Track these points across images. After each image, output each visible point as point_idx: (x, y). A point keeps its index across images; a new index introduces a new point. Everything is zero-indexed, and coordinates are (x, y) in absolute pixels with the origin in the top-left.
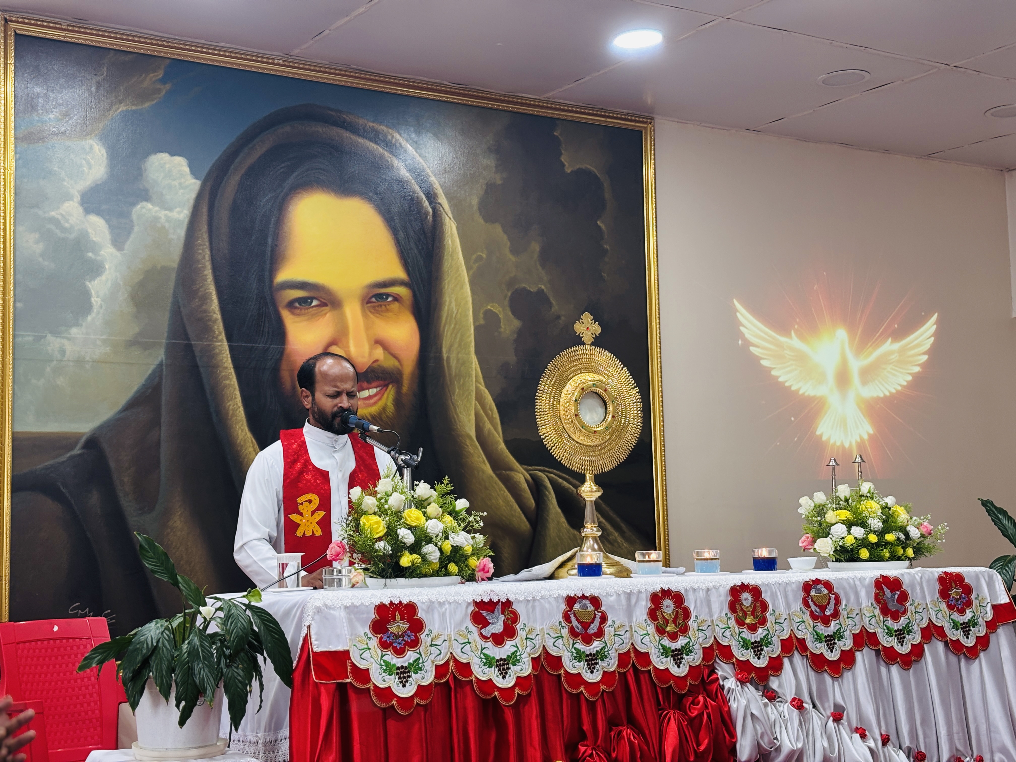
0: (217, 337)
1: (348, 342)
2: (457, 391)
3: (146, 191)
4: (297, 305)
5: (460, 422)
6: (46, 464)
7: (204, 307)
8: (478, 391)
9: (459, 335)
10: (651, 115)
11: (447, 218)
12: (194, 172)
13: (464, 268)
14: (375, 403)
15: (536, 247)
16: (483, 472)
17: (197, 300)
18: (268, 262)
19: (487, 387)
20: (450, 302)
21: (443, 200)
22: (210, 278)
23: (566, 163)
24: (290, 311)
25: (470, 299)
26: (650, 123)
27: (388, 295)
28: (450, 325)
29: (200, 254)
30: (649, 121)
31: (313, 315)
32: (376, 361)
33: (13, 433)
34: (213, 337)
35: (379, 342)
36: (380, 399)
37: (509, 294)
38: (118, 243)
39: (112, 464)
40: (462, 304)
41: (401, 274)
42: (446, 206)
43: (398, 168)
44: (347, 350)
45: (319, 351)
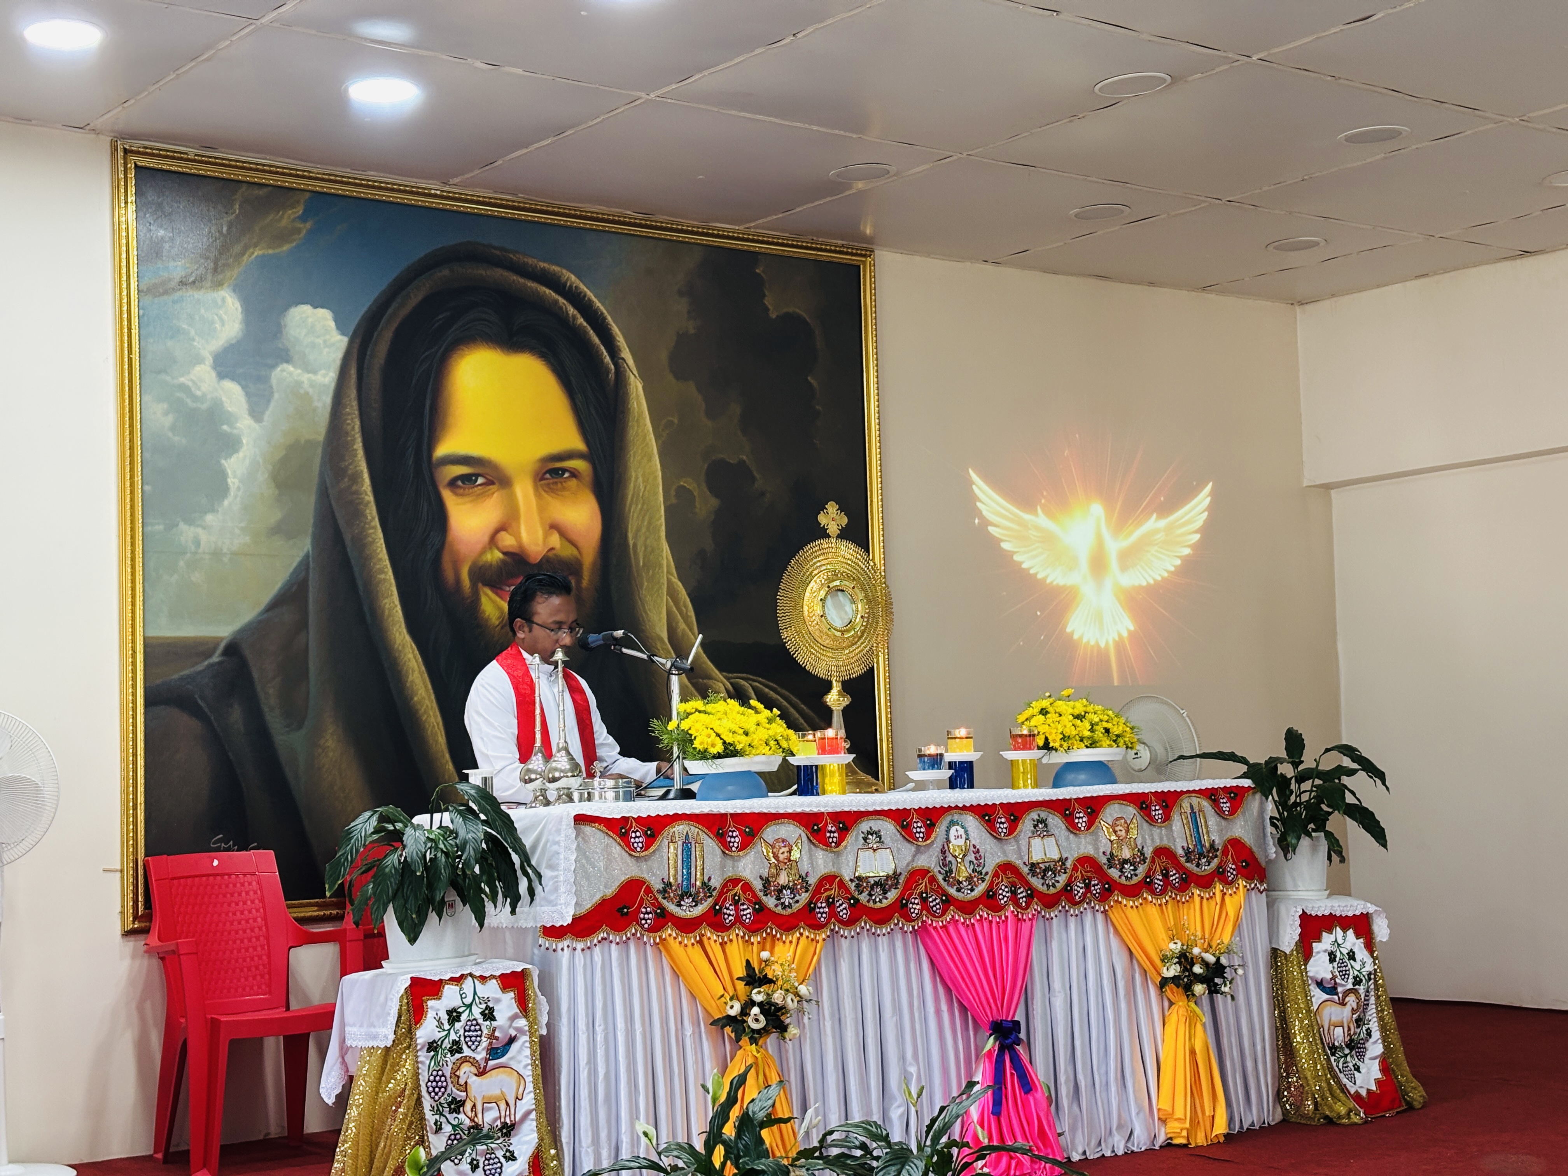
0: (369, 523)
1: (519, 527)
2: (646, 584)
3: (287, 350)
4: (460, 483)
5: (649, 621)
6: (182, 674)
7: (354, 488)
8: (670, 583)
9: (647, 518)
10: (870, 246)
11: (632, 376)
12: (341, 328)
13: (652, 436)
15: (736, 409)
17: (346, 480)
18: (426, 433)
19: (680, 580)
20: (637, 478)
21: (627, 354)
22: (361, 453)
23: (770, 307)
24: (452, 491)
25: (660, 474)
26: (870, 256)
27: (564, 470)
28: (637, 505)
29: (349, 424)
30: (868, 253)
31: (479, 495)
32: (552, 549)
33: (145, 638)
34: (365, 523)
35: (554, 527)
37: (706, 466)
38: (256, 414)
39: (256, 675)
40: (650, 480)
41: (579, 445)
42: (630, 361)
43: (574, 317)
44: (517, 536)
45: (486, 538)
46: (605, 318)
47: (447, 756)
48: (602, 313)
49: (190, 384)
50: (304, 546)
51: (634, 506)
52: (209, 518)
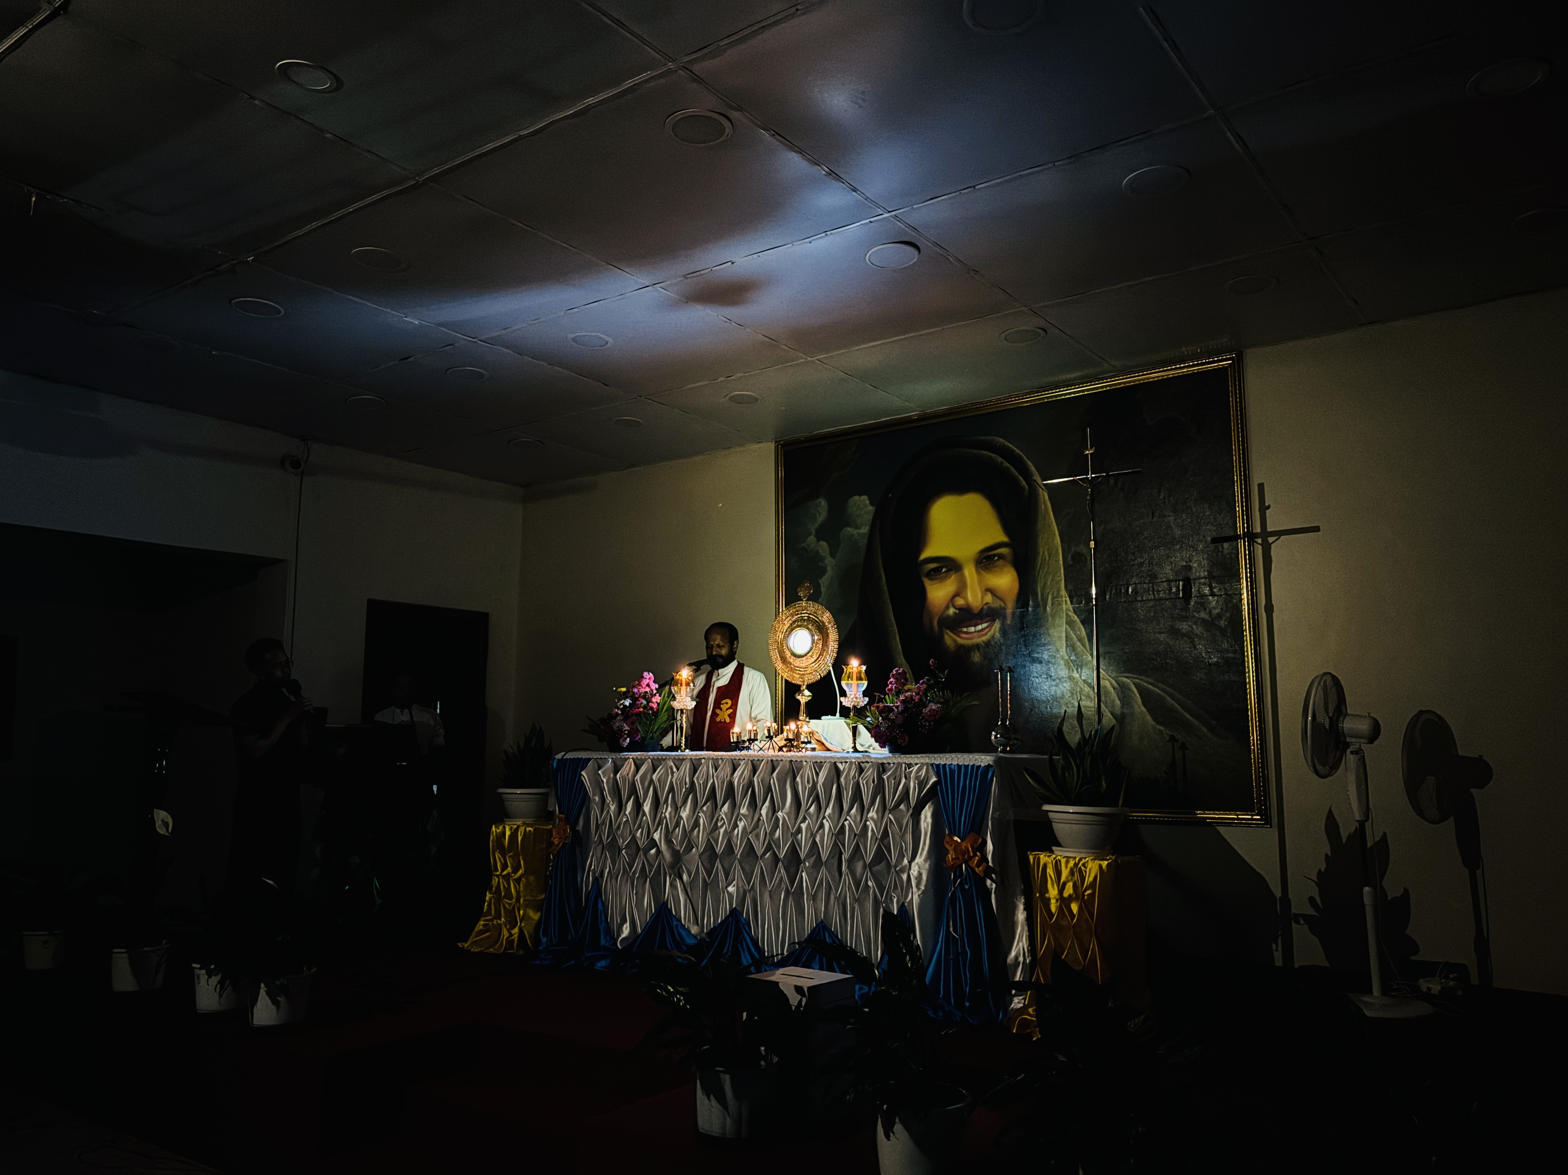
0: (885, 601)
1: (966, 594)
2: (1050, 619)
3: (847, 520)
4: (933, 573)
8: (1067, 616)
9: (1051, 577)
11: (1040, 489)
13: (1054, 524)
14: (986, 634)
18: (917, 547)
19: (1074, 613)
20: (1044, 553)
21: (1036, 477)
22: (881, 566)
24: (928, 578)
25: (1060, 546)
26: (1235, 358)
27: (995, 556)
28: (1043, 570)
30: (1233, 356)
31: (944, 578)
32: (987, 604)
34: (883, 602)
35: (989, 590)
36: (989, 631)
40: (1053, 552)
41: (1005, 539)
42: (1039, 480)
43: (1002, 463)
44: (965, 598)
45: (948, 601)
46: (1022, 459)
48: (1020, 456)
49: (806, 546)
50: (855, 617)
51: (1041, 572)
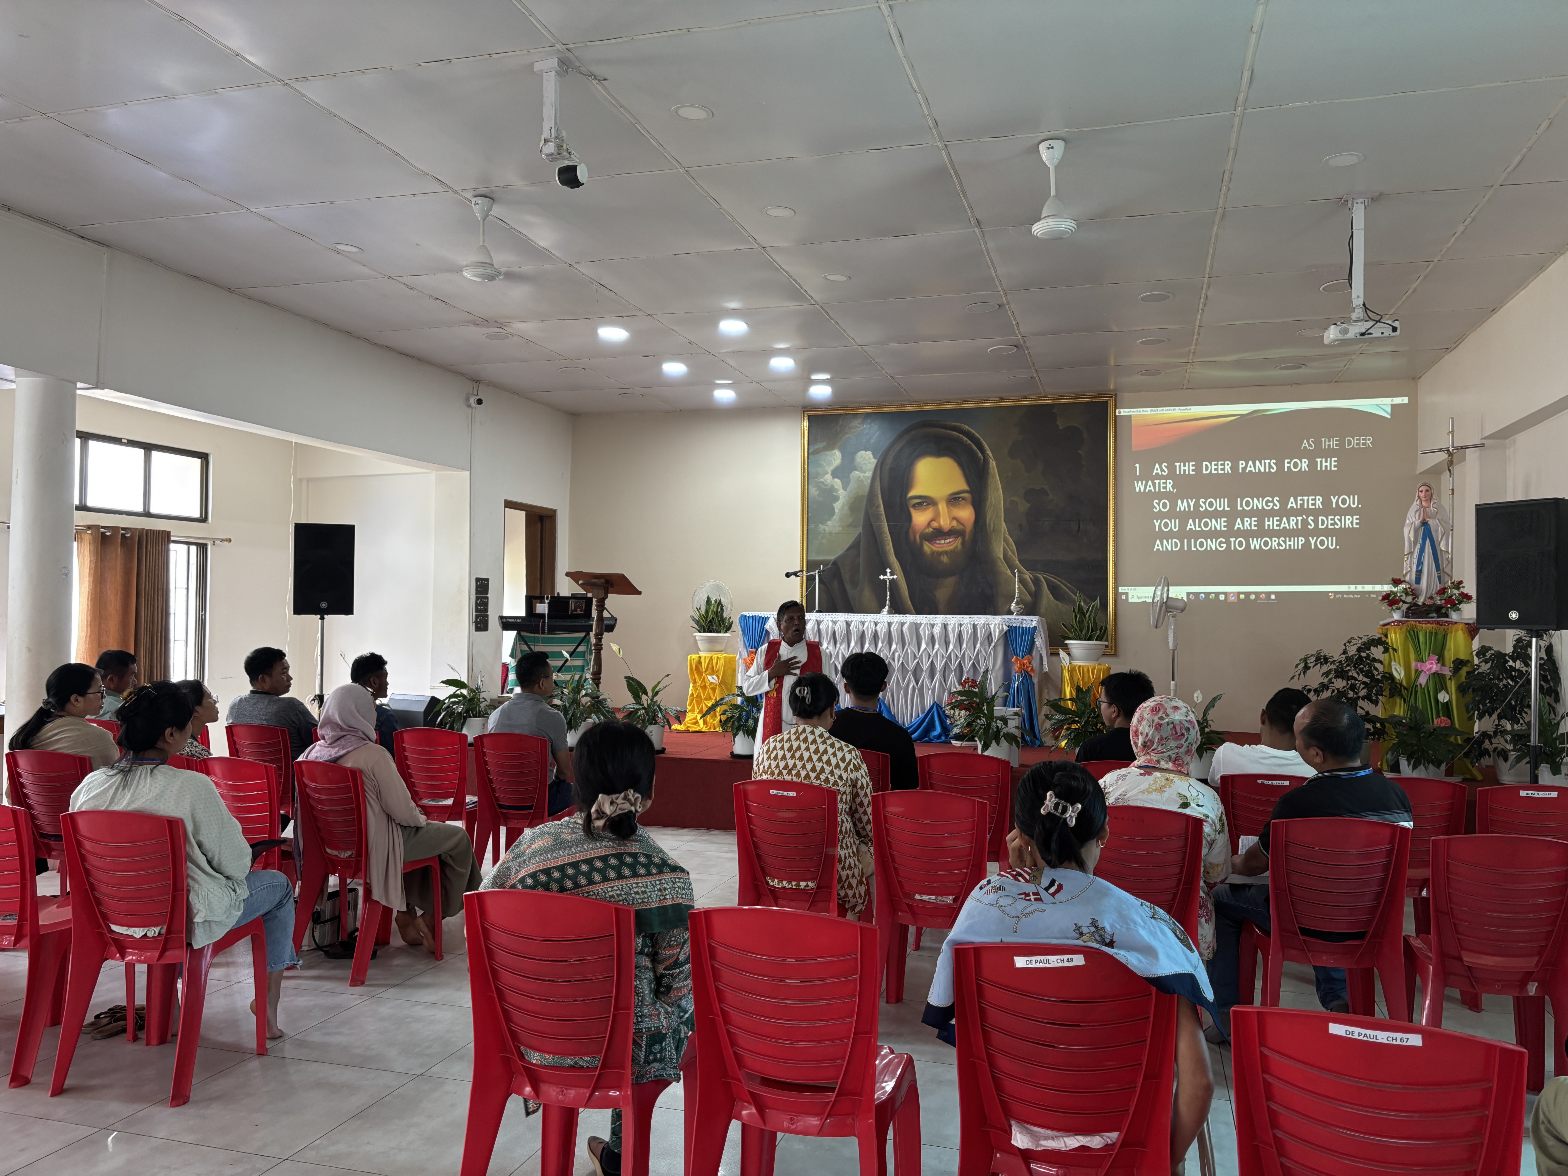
0: (883, 522)
1: (940, 520)
2: (994, 537)
4: (917, 505)
5: (995, 553)
7: (878, 510)
8: (1005, 537)
9: (996, 513)
11: (991, 460)
12: (874, 457)
13: (999, 481)
14: (951, 545)
15: (1040, 468)
16: (1007, 574)
17: (875, 508)
18: (905, 489)
19: (1010, 535)
20: (991, 498)
21: (989, 452)
22: (880, 500)
23: (1060, 425)
24: (914, 508)
25: (1002, 496)
26: (1115, 397)
27: (959, 498)
28: (991, 508)
30: (1113, 395)
31: (924, 509)
32: (952, 526)
33: (807, 560)
34: (881, 523)
35: (954, 518)
36: (953, 543)
37: (1025, 491)
38: (845, 488)
39: (842, 571)
40: (998, 499)
41: (966, 488)
42: (991, 455)
43: (966, 441)
44: (939, 522)
45: (927, 524)
46: (980, 440)
47: (909, 599)
48: (979, 438)
49: (825, 481)
50: (860, 529)
52: (829, 522)
